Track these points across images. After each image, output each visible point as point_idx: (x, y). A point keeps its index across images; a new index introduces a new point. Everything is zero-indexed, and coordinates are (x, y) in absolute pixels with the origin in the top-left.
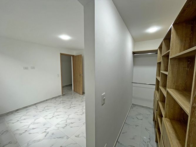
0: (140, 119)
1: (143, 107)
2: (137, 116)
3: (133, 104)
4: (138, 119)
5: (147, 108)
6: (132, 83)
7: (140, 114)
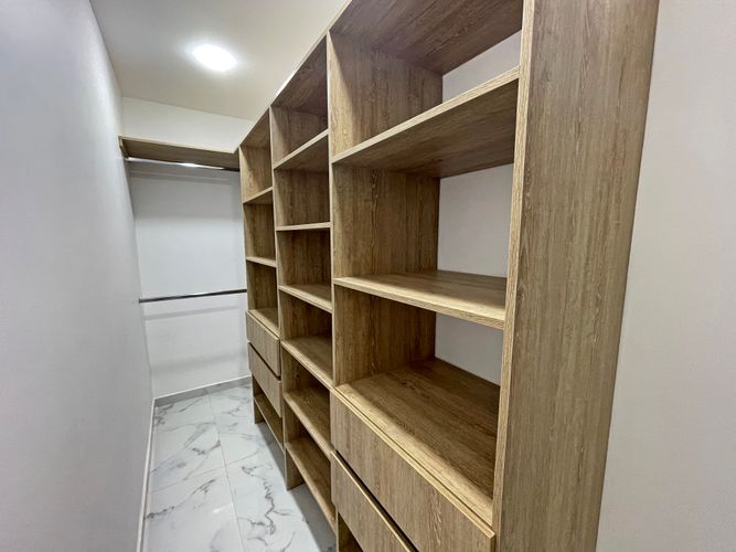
0: (213, 448)
1: (205, 392)
2: (194, 445)
3: (158, 403)
4: (203, 452)
5: (220, 388)
6: (141, 301)
7: (203, 428)
